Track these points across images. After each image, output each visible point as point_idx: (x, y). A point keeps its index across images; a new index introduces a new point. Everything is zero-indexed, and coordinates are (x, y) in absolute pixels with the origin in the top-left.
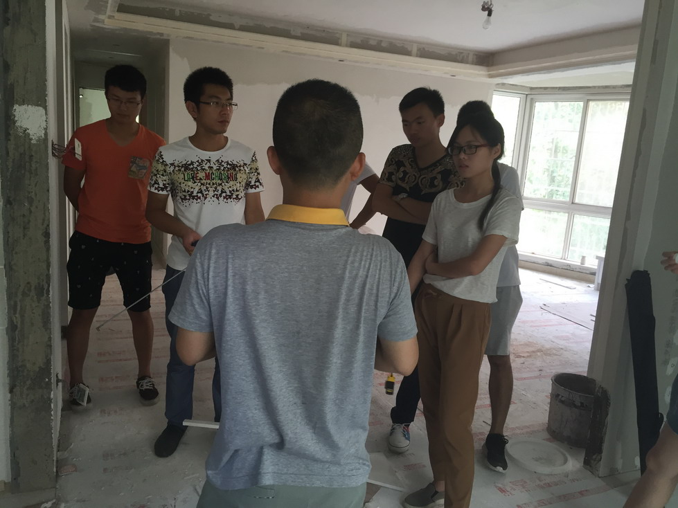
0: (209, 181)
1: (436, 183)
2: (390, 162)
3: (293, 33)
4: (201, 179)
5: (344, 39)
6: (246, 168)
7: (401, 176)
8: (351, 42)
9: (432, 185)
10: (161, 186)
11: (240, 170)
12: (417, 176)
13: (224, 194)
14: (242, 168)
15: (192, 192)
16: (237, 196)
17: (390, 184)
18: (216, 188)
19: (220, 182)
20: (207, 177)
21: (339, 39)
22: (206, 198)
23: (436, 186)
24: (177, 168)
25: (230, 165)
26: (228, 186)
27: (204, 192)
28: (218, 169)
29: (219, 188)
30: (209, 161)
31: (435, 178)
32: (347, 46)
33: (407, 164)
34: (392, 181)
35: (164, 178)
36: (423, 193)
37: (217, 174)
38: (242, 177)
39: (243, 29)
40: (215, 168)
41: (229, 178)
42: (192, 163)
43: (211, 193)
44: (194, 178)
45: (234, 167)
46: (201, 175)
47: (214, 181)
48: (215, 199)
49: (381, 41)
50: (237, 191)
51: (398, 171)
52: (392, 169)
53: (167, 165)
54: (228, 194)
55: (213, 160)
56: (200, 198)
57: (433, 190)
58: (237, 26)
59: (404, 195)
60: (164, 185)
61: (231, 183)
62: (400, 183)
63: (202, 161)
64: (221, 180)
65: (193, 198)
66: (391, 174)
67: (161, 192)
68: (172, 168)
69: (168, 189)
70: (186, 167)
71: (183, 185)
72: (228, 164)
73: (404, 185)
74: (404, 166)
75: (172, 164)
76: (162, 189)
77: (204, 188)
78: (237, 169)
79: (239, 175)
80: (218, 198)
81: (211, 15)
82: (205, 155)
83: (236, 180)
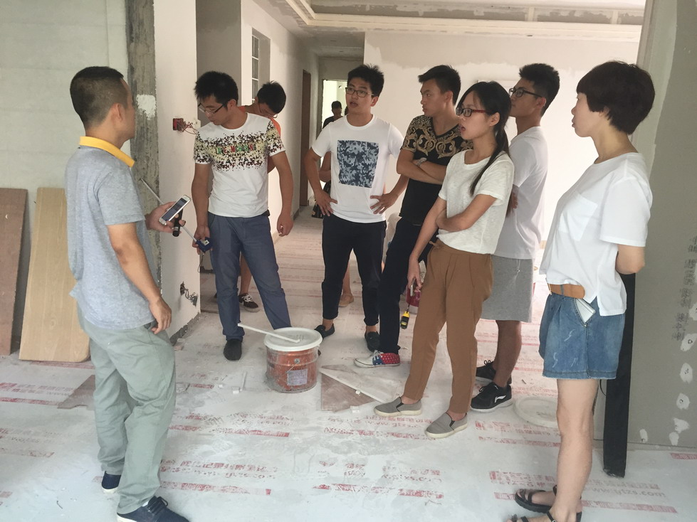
0: (234, 153)
1: (450, 149)
2: (410, 131)
3: (476, 14)
4: (228, 152)
5: (531, 14)
6: (263, 137)
7: (421, 143)
8: (539, 16)
9: (447, 150)
10: (202, 158)
11: (257, 141)
12: (435, 143)
13: (246, 162)
14: (259, 139)
15: (223, 163)
16: (258, 161)
17: (412, 150)
18: (240, 157)
19: (243, 152)
20: (233, 149)
21: (526, 13)
22: (233, 166)
23: (450, 151)
24: (210, 145)
25: (249, 138)
26: (249, 155)
27: (231, 162)
28: (241, 143)
29: (243, 157)
30: (233, 137)
31: (450, 144)
32: (533, 20)
33: (426, 132)
34: (413, 147)
35: (203, 152)
36: (440, 157)
37: (239, 146)
38: (260, 146)
39: (428, 15)
40: (238, 142)
41: (249, 148)
42: (221, 140)
43: (237, 162)
44: (223, 151)
45: (252, 139)
46: (228, 148)
47: (238, 153)
48: (240, 166)
49: (574, 11)
50: (257, 158)
51: (418, 138)
52: (413, 136)
53: (203, 142)
54: (250, 161)
55: (236, 136)
56: (228, 167)
57: (448, 155)
58: (421, 14)
59: (424, 159)
60: (204, 157)
61: (252, 152)
62: (420, 149)
63: (228, 137)
64: (244, 150)
65: (224, 167)
66: (412, 141)
67: (202, 163)
68: (206, 144)
69: (208, 160)
70: (217, 143)
71: (215, 158)
72: (248, 137)
73: (423, 150)
74: (424, 134)
75: (206, 141)
76: (203, 161)
77: (231, 159)
78: (255, 140)
79: (257, 146)
80: (242, 165)
81: (397, 6)
82: (230, 132)
83: (255, 149)
